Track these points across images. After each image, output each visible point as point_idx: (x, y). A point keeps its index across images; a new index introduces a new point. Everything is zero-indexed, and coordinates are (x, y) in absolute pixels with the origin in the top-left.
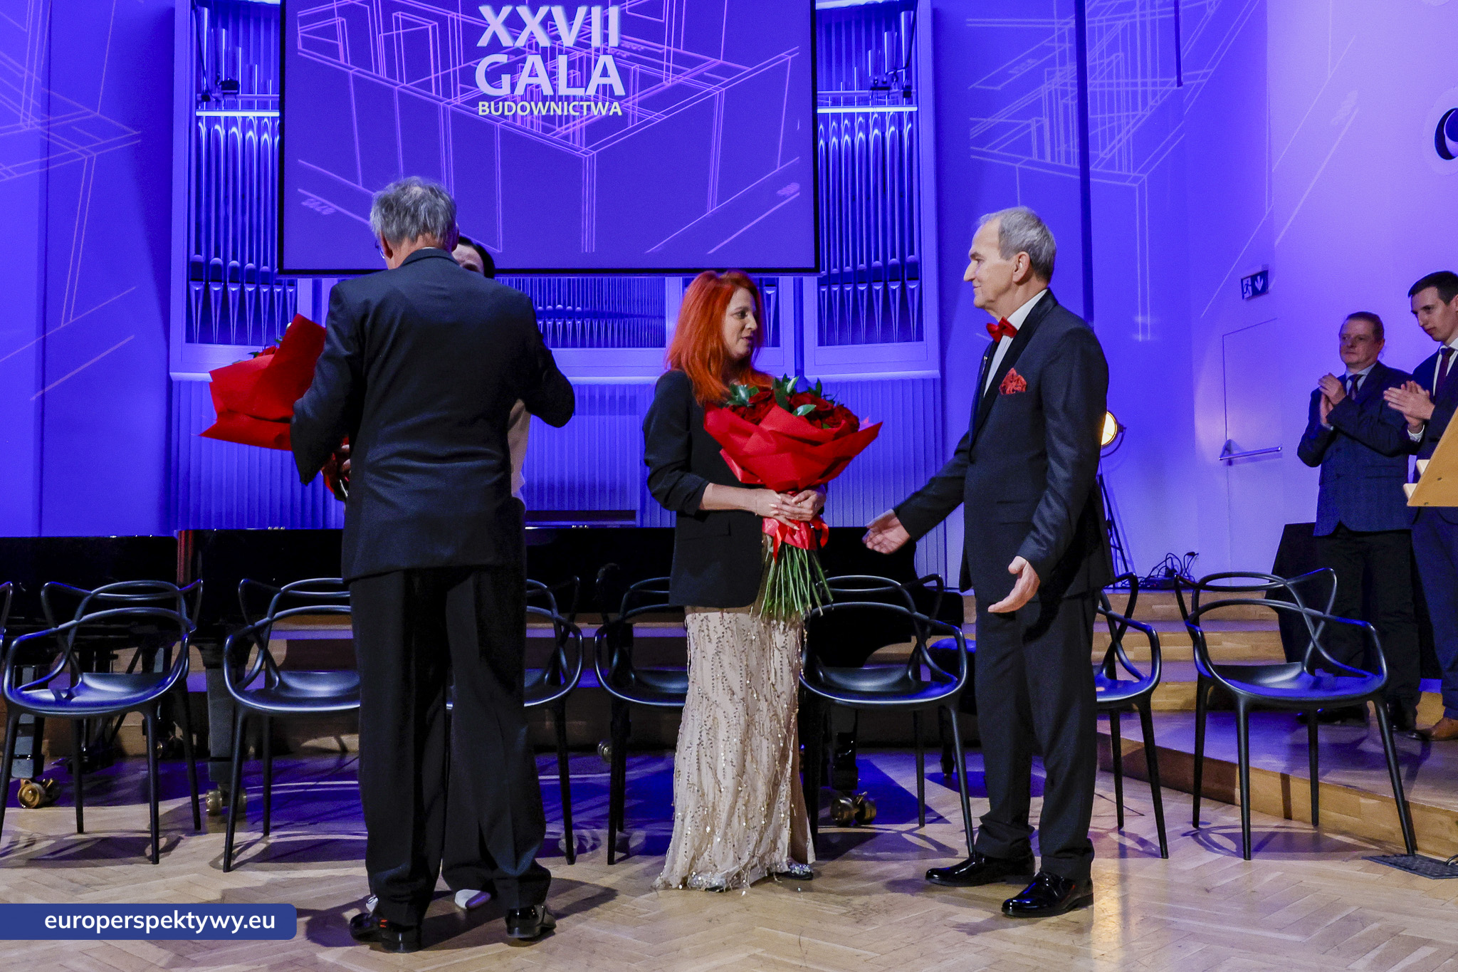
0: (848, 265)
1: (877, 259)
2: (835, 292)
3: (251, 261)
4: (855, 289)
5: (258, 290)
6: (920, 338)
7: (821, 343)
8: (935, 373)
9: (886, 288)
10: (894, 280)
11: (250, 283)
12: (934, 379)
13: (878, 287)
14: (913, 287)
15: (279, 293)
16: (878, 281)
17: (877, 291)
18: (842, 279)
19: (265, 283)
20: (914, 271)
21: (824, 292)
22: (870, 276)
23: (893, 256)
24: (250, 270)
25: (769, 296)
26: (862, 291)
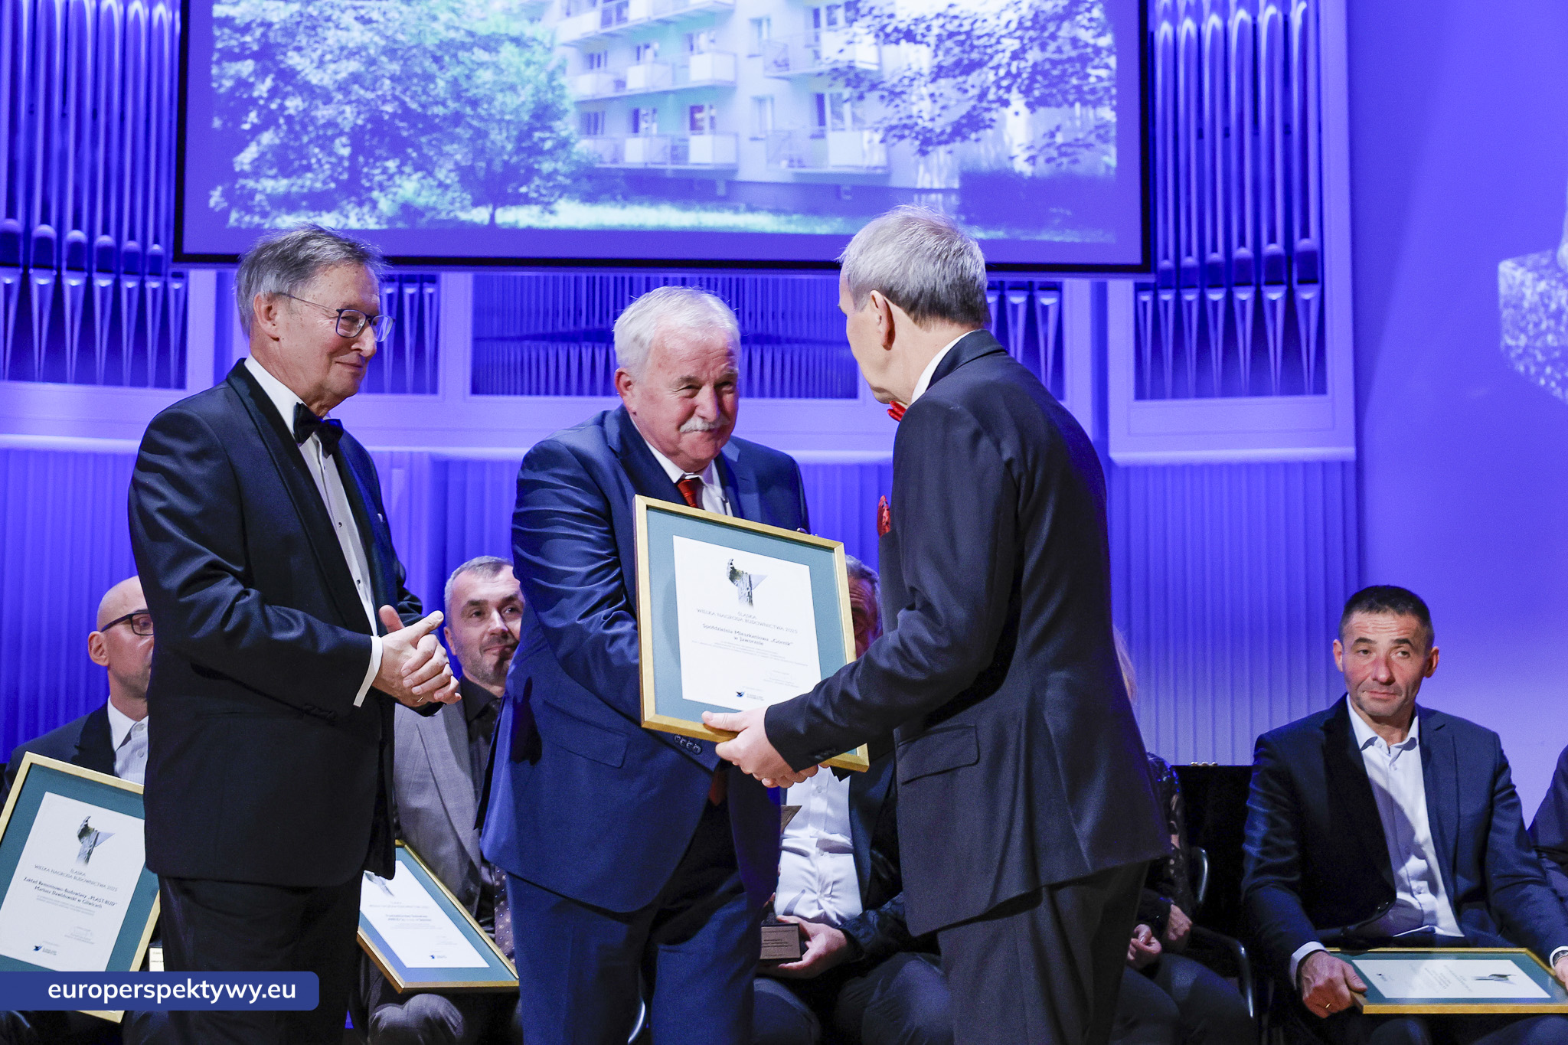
0: (1189, 254)
1: (1242, 243)
2: (1166, 303)
3: (106, 231)
4: (1202, 299)
5: (117, 286)
6: (1320, 389)
7: (1140, 395)
8: (1349, 451)
9: (1258, 298)
10: (1273, 282)
11: (104, 270)
12: (1343, 464)
13: (1244, 295)
14: (1307, 296)
15: (155, 291)
16: (1245, 284)
17: (1243, 303)
18: (1178, 279)
19: (131, 272)
20: (1311, 269)
21: (1145, 303)
22: (1229, 274)
23: (1272, 239)
24: (105, 250)
25: (1045, 308)
26: (1215, 303)
